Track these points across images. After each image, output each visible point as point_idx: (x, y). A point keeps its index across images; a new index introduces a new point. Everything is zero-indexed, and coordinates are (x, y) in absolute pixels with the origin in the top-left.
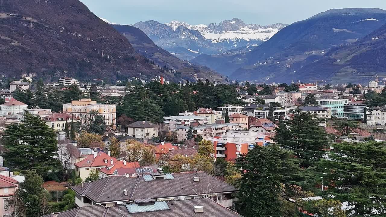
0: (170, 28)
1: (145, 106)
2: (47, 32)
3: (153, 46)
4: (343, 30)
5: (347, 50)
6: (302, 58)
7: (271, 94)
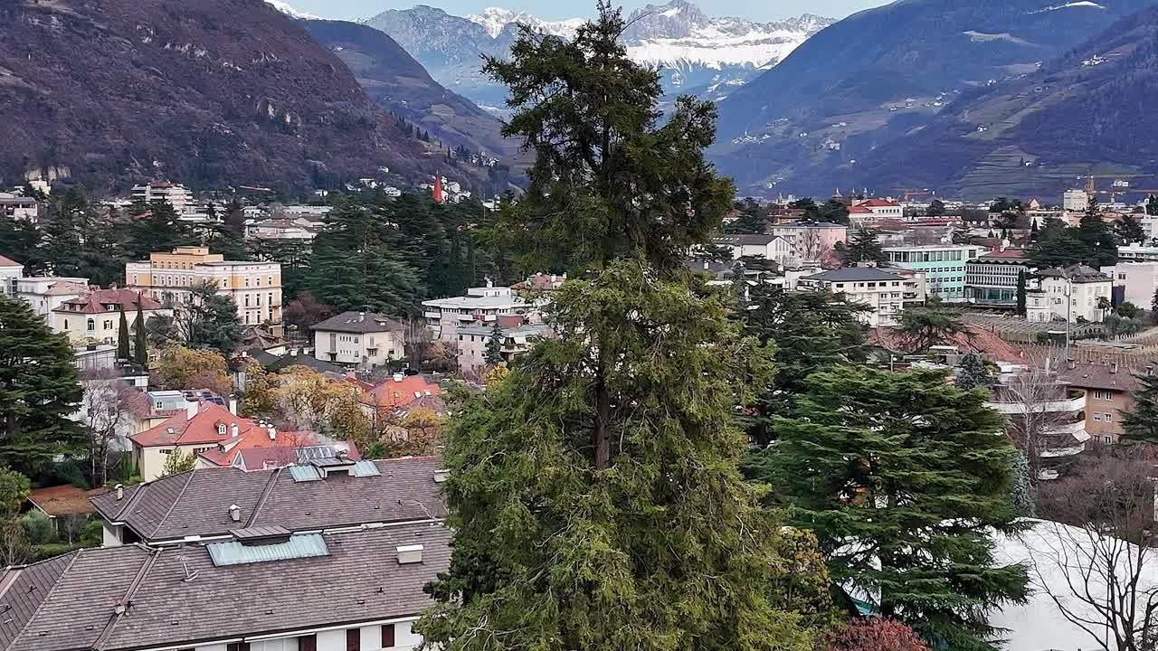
0: (481, 29)
1: (370, 267)
2: (101, 42)
3: (427, 86)
4: (999, 36)
5: (1009, 96)
6: (873, 121)
7: (761, 230)
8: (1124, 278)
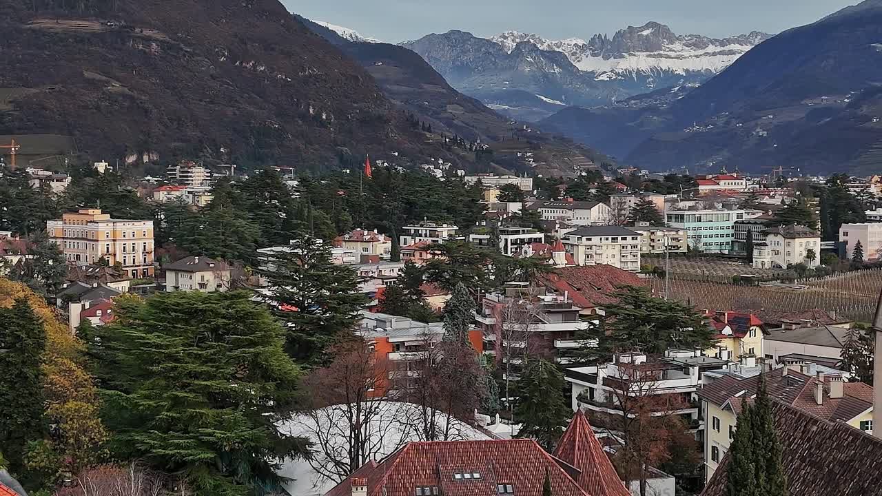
0: (500, 48)
2: (187, 61)
3: (444, 91)
6: (794, 115)
8: (847, 236)
